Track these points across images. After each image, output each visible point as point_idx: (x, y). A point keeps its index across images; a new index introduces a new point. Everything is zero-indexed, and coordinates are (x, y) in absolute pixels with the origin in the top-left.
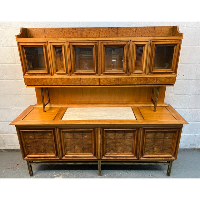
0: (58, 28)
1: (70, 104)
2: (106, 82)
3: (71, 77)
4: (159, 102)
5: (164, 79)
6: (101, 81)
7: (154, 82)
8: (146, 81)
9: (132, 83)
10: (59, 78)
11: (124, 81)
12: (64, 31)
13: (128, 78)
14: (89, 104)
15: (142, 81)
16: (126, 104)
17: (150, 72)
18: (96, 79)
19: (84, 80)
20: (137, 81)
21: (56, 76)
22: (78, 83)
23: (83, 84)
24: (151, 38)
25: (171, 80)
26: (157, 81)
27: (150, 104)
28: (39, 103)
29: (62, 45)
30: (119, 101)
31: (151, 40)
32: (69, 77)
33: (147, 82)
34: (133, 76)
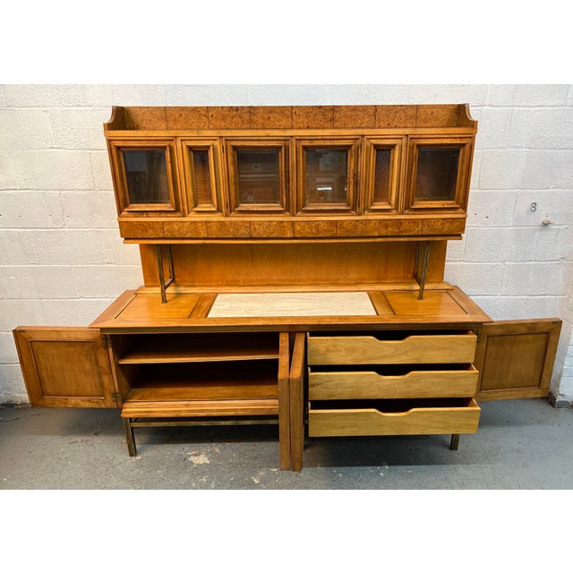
0: (196, 108)
1: (221, 285)
2: (308, 230)
3: (228, 219)
4: (431, 280)
5: (439, 224)
6: (298, 228)
7: (417, 230)
8: (399, 228)
9: (368, 232)
10: (202, 222)
11: (349, 227)
12: (210, 114)
13: (358, 221)
14: (267, 285)
15: (390, 229)
16: (356, 284)
17: (408, 207)
18: (285, 224)
19: (257, 227)
20: (378, 229)
21: (192, 217)
22: (243, 232)
23: (255, 235)
24: (407, 131)
25: (456, 224)
26: (424, 229)
27: (410, 283)
28: (148, 284)
29: (209, 147)
30: (339, 279)
31: (407, 135)
32: (223, 219)
33: (401, 229)
34: (371, 217)
